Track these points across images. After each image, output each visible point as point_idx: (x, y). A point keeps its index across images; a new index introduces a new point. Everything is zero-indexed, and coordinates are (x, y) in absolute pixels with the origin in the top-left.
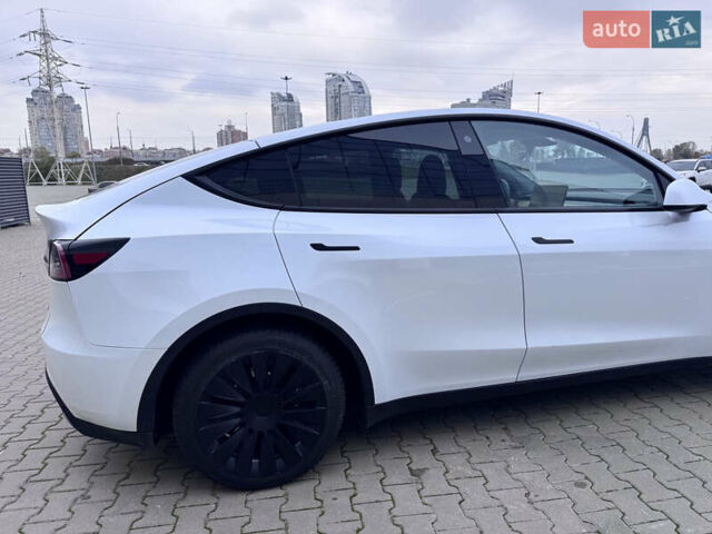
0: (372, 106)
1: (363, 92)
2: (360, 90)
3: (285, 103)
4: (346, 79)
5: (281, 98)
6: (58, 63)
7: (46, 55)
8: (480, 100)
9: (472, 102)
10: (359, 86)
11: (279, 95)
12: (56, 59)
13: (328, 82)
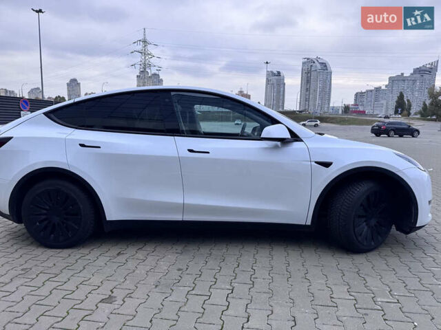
0: (332, 78)
1: (327, 70)
2: (325, 68)
3: (276, 77)
4: (316, 61)
5: (273, 74)
6: (150, 56)
7: (144, 53)
8: (412, 74)
9: (405, 75)
10: (324, 65)
11: (272, 72)
12: (149, 54)
13: (304, 63)
